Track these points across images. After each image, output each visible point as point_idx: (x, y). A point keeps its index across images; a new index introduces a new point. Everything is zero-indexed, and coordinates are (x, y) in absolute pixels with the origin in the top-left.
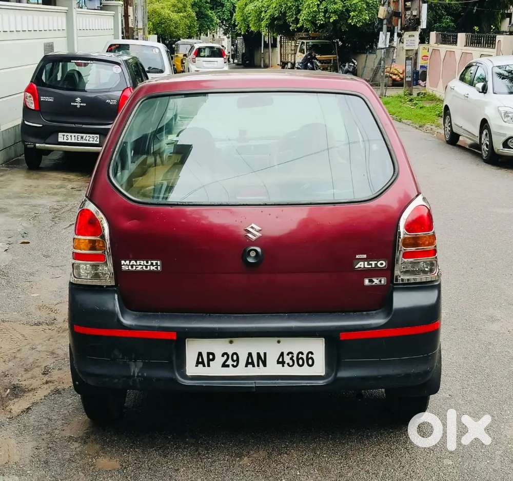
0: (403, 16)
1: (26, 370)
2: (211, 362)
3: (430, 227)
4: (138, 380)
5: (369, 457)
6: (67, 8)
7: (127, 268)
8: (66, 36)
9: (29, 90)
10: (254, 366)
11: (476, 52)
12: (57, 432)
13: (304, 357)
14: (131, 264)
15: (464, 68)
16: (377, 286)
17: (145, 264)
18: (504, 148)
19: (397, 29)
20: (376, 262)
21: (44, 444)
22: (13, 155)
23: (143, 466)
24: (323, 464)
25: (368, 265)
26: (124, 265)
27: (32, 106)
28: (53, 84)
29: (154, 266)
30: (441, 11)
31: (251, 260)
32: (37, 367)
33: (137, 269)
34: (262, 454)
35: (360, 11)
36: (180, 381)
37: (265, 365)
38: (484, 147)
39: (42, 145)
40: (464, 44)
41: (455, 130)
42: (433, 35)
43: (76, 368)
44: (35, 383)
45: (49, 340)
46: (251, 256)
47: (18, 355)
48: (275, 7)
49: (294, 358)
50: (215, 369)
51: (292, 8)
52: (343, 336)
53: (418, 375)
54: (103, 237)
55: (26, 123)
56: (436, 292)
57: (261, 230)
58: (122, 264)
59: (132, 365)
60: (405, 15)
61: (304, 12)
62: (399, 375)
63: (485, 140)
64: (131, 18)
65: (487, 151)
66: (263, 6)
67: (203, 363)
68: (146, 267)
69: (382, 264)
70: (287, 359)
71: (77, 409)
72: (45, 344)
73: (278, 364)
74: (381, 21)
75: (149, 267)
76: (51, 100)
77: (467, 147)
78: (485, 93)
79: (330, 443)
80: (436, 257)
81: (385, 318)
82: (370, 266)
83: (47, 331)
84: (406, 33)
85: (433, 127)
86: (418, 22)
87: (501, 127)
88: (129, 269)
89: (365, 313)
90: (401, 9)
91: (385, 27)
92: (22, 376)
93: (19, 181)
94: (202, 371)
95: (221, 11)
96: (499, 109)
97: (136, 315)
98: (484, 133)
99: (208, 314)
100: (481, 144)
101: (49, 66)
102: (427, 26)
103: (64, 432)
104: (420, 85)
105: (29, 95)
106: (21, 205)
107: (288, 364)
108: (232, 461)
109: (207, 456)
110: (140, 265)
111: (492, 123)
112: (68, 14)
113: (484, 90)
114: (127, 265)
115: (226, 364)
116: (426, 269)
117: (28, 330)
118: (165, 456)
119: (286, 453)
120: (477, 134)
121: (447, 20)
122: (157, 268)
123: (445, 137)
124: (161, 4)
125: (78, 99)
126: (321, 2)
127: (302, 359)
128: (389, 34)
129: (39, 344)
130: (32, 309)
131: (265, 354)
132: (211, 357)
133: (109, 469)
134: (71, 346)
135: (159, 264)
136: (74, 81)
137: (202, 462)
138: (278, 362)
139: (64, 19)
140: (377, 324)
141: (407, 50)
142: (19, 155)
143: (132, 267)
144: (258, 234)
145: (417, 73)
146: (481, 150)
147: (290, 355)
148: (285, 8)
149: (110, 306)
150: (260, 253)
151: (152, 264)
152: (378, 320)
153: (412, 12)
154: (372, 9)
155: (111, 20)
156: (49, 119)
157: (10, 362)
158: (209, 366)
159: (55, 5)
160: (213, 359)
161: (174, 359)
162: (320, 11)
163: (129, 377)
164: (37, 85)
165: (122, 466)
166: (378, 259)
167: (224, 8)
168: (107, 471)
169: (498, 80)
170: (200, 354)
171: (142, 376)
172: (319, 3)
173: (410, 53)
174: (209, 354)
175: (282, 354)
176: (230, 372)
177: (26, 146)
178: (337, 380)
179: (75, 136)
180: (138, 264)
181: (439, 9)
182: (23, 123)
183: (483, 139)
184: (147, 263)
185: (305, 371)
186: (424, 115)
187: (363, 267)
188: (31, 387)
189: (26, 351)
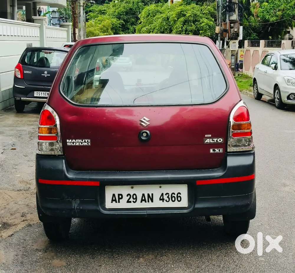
0: (229, 32)
1: (11, 214)
2: (120, 200)
3: (248, 119)
4: (76, 211)
5: (215, 257)
6: (40, 25)
7: (70, 144)
8: (39, 40)
9: (18, 67)
10: (146, 202)
11: (270, 50)
12: (29, 246)
13: (176, 196)
14: (73, 141)
15: (264, 57)
16: (217, 154)
17: (81, 141)
18: (287, 99)
19: (226, 39)
20: (217, 139)
21: (21, 253)
22: (8, 106)
23: (80, 264)
24: (188, 261)
25: (212, 141)
26: (68, 142)
27: (19, 76)
28: (32, 64)
29: (86, 142)
30: (250, 31)
31: (143, 138)
32: (18, 213)
33: (76, 145)
34: (151, 256)
35: (206, 30)
36: (102, 211)
37: (152, 201)
38: (277, 100)
39: (25, 98)
40: (264, 46)
41: (260, 92)
42: (246, 42)
43: (40, 205)
44: (17, 221)
45: (26, 199)
46: (143, 136)
47: (7, 207)
48: (158, 29)
49: (169, 197)
50: (123, 204)
51: (167, 29)
52: (198, 183)
53: (242, 206)
54: (56, 126)
55: (16, 86)
56: (252, 157)
57: (149, 121)
58: (67, 142)
59: (73, 202)
60: (230, 31)
61: (174, 31)
62: (232, 206)
63: (277, 96)
64: (77, 35)
65: (278, 101)
66: (151, 29)
67: (115, 200)
68: (82, 143)
69: (220, 140)
70: (165, 197)
71: (41, 234)
72: (23, 200)
73: (160, 200)
74: (217, 34)
75: (83, 143)
76: (30, 73)
77: (267, 101)
78: (276, 70)
79: (192, 250)
80: (252, 136)
81: (223, 172)
82: (213, 142)
83: (24, 194)
84: (231, 41)
85: (247, 91)
86: (237, 35)
87: (285, 88)
88: (71, 145)
89: (211, 170)
90: (228, 27)
91: (219, 38)
92: (9, 218)
93: (11, 119)
94: (115, 205)
95: (128, 32)
96: (285, 78)
97: (76, 172)
98: (276, 92)
99: (119, 171)
100: (275, 98)
101: (29, 54)
102: (243, 38)
103: (33, 247)
104: (239, 71)
105: (17, 70)
106: (12, 130)
107: (166, 200)
108: (134, 260)
109: (118, 258)
110: (78, 142)
111: (281, 86)
112: (41, 28)
113: (276, 68)
114: (70, 142)
115: (129, 201)
116: (246, 144)
117: (14, 194)
118: (93, 259)
119: (165, 256)
120: (272, 93)
121: (254, 35)
122: (88, 144)
123: (254, 96)
124: (94, 28)
125: (46, 72)
126: (183, 26)
127: (174, 197)
128: (221, 42)
129: (20, 201)
130: (16, 182)
131: (152, 194)
132: (120, 197)
133: (60, 266)
134: (37, 192)
135: (89, 141)
136: (43, 63)
137: (115, 261)
138: (160, 199)
139: (38, 30)
140: (218, 175)
141: (232, 51)
142: (11, 105)
143: (73, 144)
144: (148, 123)
145: (238, 64)
146: (275, 103)
147: (167, 195)
148: (164, 29)
149: (60, 167)
150: (149, 134)
151: (85, 141)
152: (218, 174)
153: (234, 29)
154: (212, 29)
155: (66, 33)
156: (29, 83)
157: (2, 211)
158: (119, 202)
159: (33, 23)
160: (122, 198)
161: (98, 198)
162: (183, 30)
163: (72, 210)
164: (22, 65)
165: (68, 264)
166: (218, 137)
167: (129, 31)
168: (58, 267)
169: (284, 63)
170: (114, 195)
171: (79, 209)
172: (182, 26)
173: (233, 52)
174: (119, 195)
175: (162, 194)
176: (132, 205)
177: (15, 99)
178: (195, 209)
179: (44, 93)
180: (77, 141)
181: (249, 30)
182: (14, 86)
183: (276, 95)
184: (82, 141)
185: (176, 204)
186: (242, 85)
187: (209, 142)
188: (14, 224)
189: (12, 204)
